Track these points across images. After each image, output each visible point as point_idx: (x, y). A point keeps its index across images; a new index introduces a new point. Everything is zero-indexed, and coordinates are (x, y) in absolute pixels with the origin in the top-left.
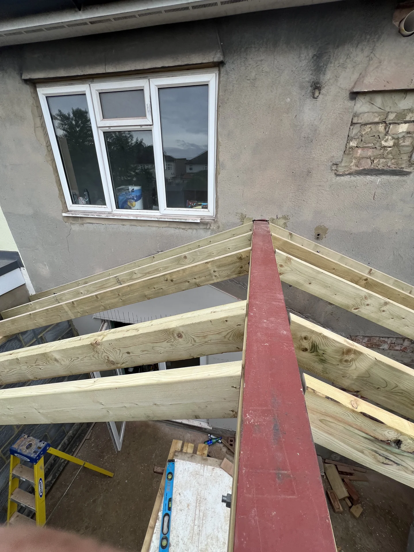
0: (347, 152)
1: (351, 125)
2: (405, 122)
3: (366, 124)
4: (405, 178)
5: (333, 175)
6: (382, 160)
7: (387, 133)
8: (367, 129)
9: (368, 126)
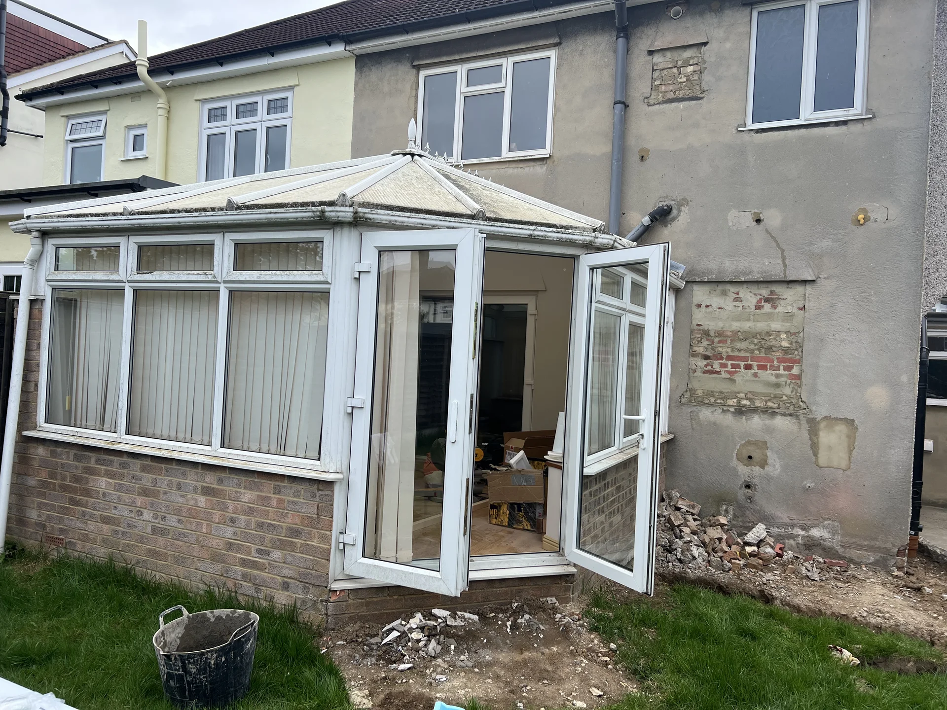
0: (653, 89)
1: (653, 71)
2: (691, 65)
3: (663, 69)
4: (701, 101)
5: (646, 106)
6: (681, 92)
7: (680, 73)
8: (665, 72)
9: (665, 70)
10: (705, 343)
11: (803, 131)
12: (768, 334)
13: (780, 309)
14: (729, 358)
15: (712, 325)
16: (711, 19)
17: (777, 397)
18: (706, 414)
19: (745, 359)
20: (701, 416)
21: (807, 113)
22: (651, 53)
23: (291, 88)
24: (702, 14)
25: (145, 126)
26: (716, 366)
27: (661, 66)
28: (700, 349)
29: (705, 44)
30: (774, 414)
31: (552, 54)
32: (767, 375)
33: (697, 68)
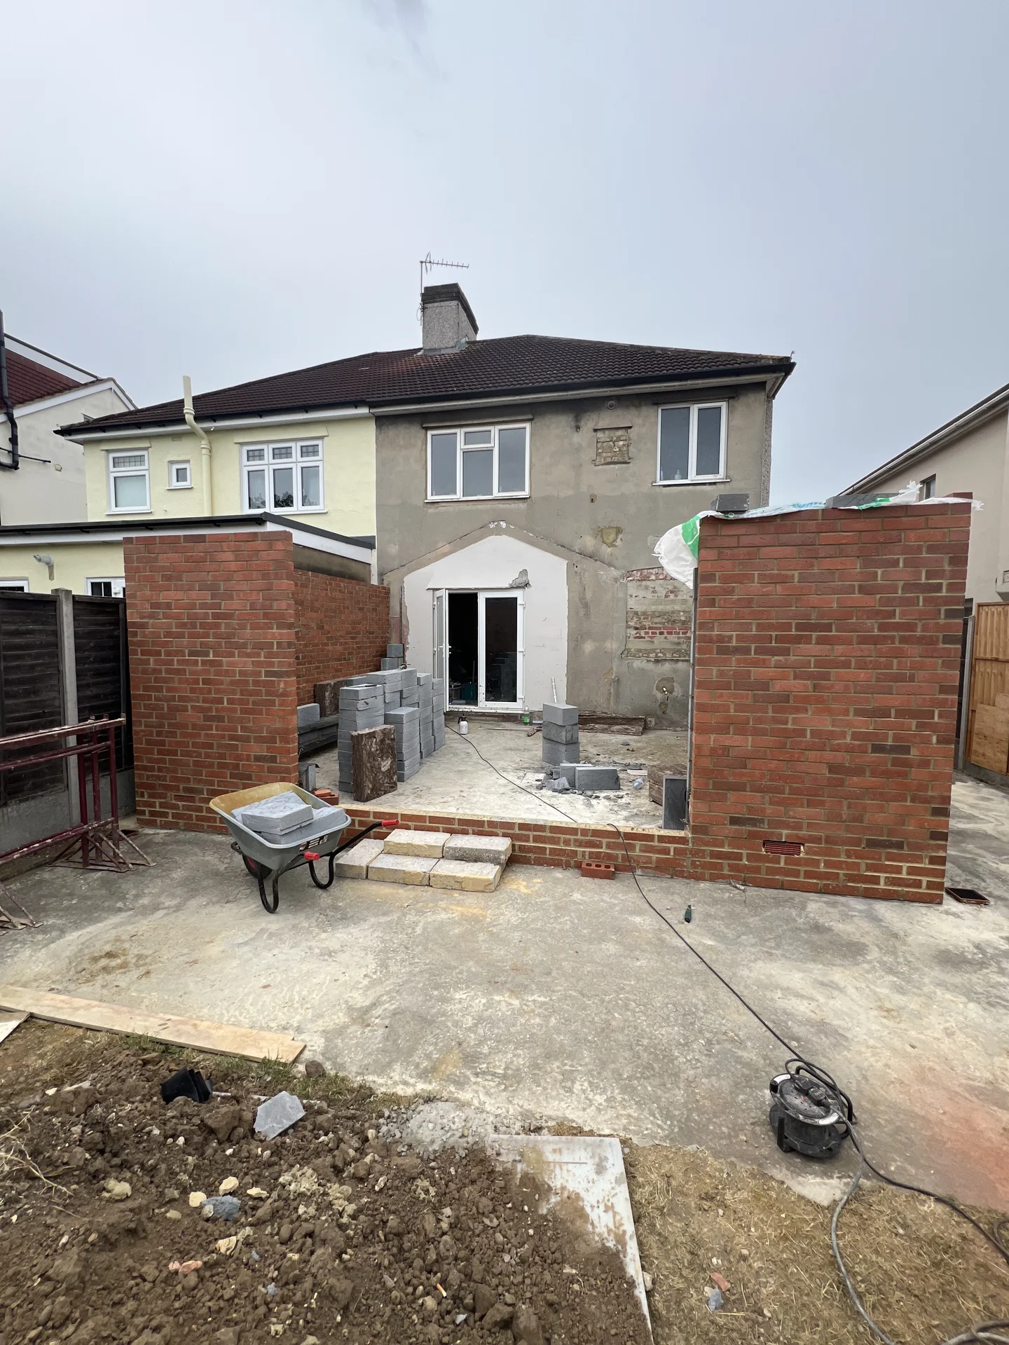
0: (598, 455)
1: (597, 443)
2: (621, 441)
3: (604, 442)
4: (628, 465)
5: (594, 466)
6: (616, 458)
7: (614, 446)
8: (605, 444)
10: (635, 619)
11: (691, 487)
12: (673, 612)
13: (679, 597)
14: (650, 628)
15: (639, 608)
16: (633, 411)
17: (679, 651)
18: (637, 664)
19: (660, 628)
20: (634, 665)
21: (693, 477)
22: (595, 430)
23: (322, 438)
24: (627, 407)
25: (188, 461)
26: (643, 635)
27: (602, 440)
28: (632, 624)
29: (630, 427)
30: (677, 661)
31: (527, 426)
32: (673, 638)
33: (625, 443)
